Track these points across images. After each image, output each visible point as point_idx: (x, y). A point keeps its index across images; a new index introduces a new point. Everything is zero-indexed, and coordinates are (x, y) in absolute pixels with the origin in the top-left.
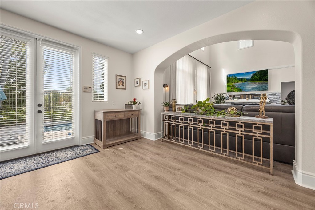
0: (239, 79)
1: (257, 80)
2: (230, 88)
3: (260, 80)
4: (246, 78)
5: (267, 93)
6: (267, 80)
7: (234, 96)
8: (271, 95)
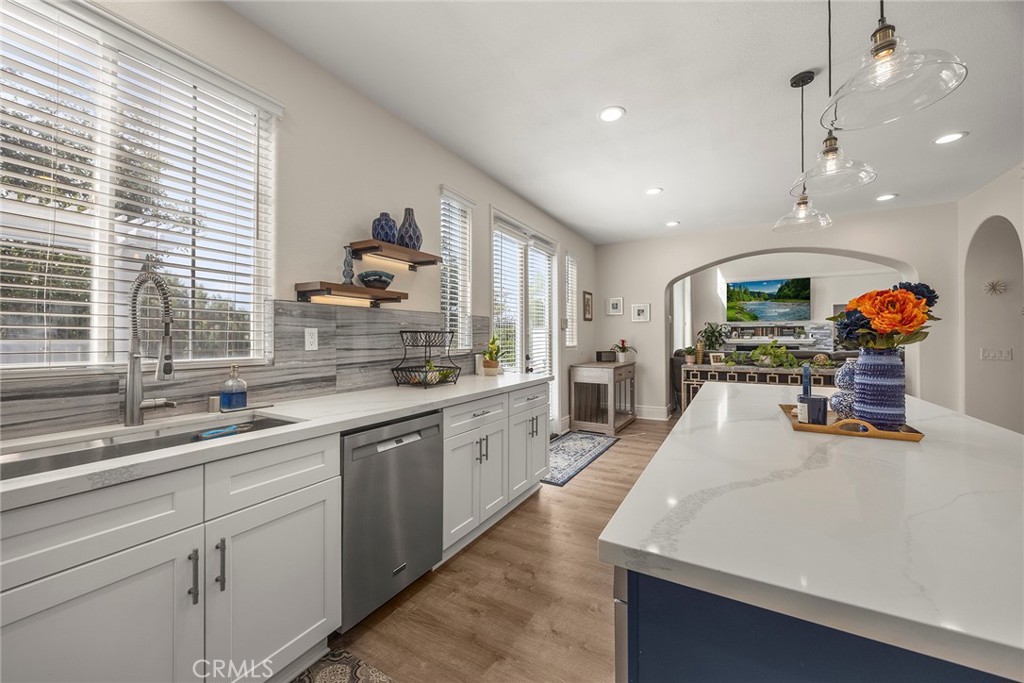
0: (752, 293)
1: (789, 297)
2: (732, 313)
3: (796, 297)
4: (767, 292)
5: (808, 325)
6: (808, 298)
7: (743, 329)
8: (816, 329)
